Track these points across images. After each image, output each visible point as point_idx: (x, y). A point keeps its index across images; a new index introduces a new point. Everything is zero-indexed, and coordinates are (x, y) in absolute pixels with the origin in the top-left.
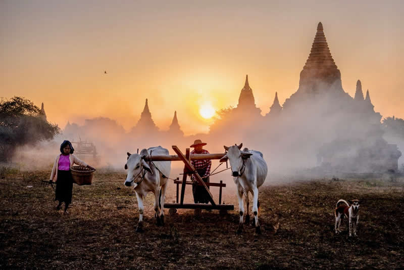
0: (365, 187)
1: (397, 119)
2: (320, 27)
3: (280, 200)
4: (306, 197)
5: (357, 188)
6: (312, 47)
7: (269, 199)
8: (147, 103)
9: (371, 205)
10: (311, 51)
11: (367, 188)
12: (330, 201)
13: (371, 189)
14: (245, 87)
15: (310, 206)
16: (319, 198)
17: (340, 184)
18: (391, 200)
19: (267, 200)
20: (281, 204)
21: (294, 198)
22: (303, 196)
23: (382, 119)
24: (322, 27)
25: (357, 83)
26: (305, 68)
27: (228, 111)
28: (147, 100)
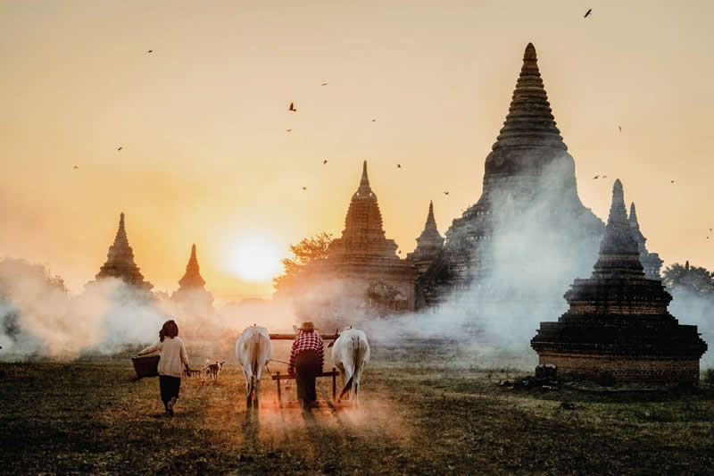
0: (632, 423)
1: (693, 268)
2: (530, 54)
3: (449, 456)
4: (505, 447)
5: (616, 425)
6: (511, 100)
7: (422, 455)
8: (122, 223)
9: (648, 463)
10: (510, 110)
11: (637, 424)
12: (559, 455)
13: (645, 427)
14: (359, 191)
15: (517, 467)
16: (535, 449)
17: (577, 416)
18: (689, 450)
19: (419, 456)
20: (451, 465)
21: (478, 451)
22: (498, 445)
23: (663, 269)
24: (535, 55)
25: (615, 187)
26: (496, 147)
27: (318, 245)
28: (122, 216)
